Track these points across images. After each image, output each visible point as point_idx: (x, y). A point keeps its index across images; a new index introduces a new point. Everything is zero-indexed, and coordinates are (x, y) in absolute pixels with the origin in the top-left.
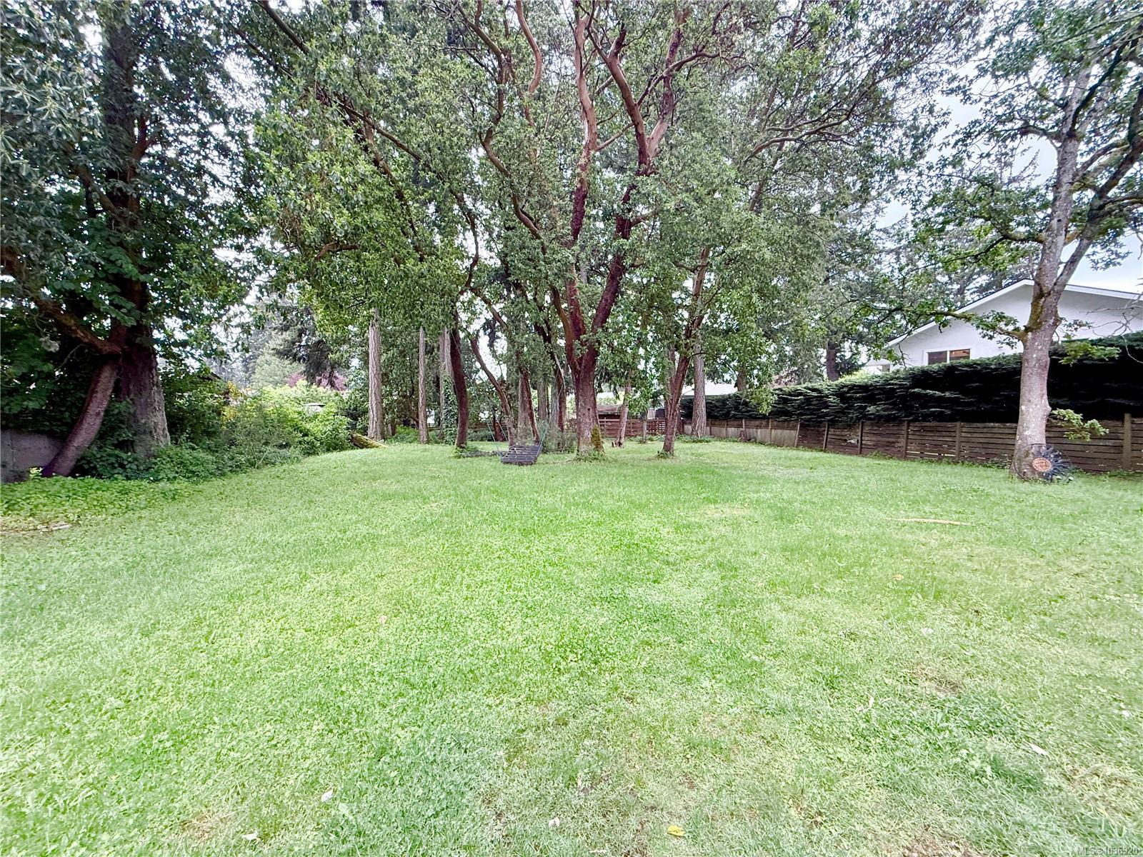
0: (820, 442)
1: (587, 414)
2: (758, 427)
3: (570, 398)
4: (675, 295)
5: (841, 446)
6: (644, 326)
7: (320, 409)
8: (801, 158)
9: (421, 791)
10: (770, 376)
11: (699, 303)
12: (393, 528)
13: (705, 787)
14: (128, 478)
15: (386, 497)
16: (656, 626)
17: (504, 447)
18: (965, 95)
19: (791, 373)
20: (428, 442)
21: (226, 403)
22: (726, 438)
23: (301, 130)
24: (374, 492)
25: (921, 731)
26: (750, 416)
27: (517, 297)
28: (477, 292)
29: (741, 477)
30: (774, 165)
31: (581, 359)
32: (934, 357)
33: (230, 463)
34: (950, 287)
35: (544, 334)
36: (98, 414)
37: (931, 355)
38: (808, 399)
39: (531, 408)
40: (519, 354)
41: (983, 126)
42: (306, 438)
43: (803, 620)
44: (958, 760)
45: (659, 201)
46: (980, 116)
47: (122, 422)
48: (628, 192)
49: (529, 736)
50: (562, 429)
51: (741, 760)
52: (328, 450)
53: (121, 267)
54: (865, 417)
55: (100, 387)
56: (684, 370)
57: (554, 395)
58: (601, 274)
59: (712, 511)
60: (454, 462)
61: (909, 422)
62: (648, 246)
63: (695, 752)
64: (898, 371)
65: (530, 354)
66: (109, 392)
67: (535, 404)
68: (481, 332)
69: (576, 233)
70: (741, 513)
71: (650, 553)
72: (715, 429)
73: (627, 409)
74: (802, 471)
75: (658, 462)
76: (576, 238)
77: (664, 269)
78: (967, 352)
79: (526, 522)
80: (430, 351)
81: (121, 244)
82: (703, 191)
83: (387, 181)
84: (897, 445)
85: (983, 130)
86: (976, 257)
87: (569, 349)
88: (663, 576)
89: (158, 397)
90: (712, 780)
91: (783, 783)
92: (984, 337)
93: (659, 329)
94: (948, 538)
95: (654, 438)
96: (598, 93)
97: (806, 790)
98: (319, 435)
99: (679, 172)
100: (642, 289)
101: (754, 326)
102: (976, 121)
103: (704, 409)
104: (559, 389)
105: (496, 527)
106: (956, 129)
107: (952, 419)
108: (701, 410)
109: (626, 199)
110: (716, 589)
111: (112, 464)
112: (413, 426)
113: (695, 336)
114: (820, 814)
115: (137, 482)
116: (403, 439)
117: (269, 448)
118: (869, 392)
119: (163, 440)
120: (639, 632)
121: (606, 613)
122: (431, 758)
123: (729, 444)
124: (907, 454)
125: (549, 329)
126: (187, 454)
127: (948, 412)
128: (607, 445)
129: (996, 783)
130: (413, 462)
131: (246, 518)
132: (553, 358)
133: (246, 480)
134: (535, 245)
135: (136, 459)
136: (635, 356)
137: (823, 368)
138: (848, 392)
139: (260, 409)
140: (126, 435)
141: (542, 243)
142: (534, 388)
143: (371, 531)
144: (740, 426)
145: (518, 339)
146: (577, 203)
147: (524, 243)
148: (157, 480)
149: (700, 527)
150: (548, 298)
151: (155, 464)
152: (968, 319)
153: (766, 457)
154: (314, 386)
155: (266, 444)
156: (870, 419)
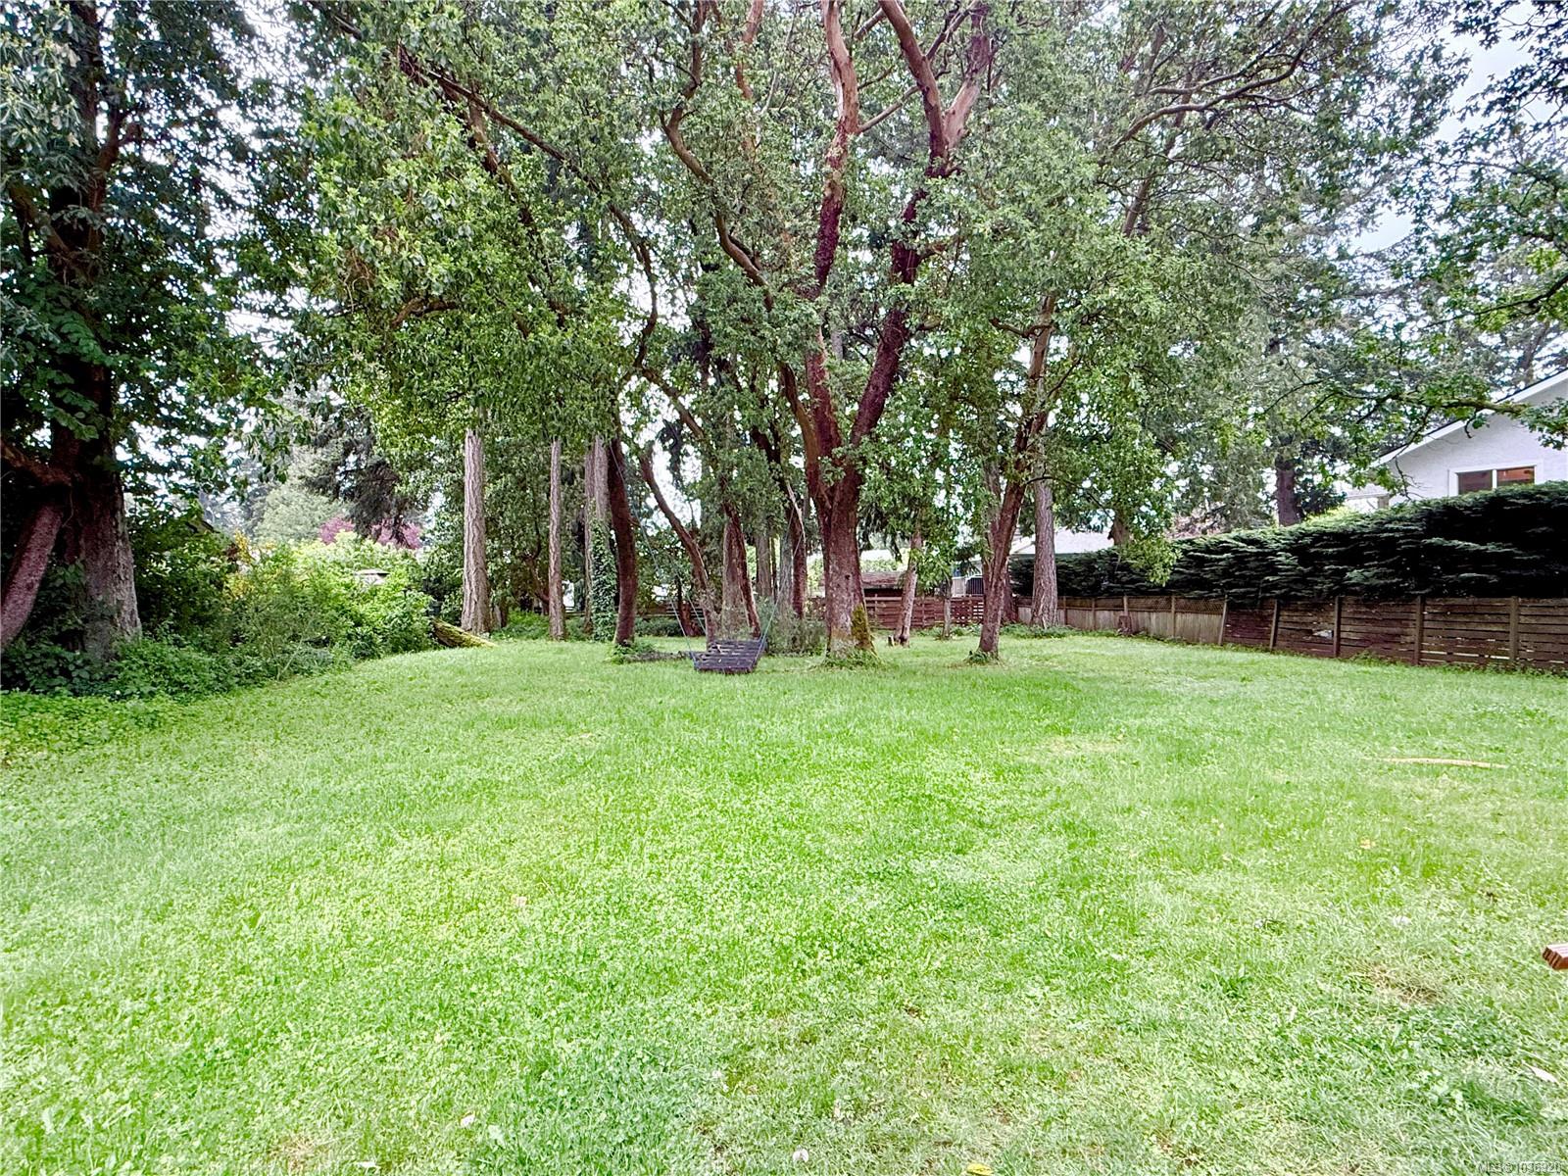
0: (1264, 637)
1: (843, 585)
2: (1151, 609)
3: (814, 560)
4: (998, 376)
5: (1304, 643)
6: (943, 432)
7: (381, 581)
8: (1214, 139)
9: (604, 1115)
10: (1167, 516)
11: (1040, 389)
12: (520, 771)
13: (1025, 1120)
14: (76, 694)
15: (503, 724)
16: (958, 914)
17: (699, 646)
18: (1488, 33)
19: (1213, 513)
20: (565, 637)
21: (233, 569)
22: (1094, 629)
23: (376, 125)
24: (483, 716)
25: (1366, 1050)
26: (1137, 590)
27: (721, 383)
28: (652, 376)
29: (1116, 694)
30: (1166, 152)
31: (833, 489)
32: (1467, 481)
33: (237, 670)
34: (1504, 354)
35: (768, 447)
36: (29, 587)
37: (1462, 477)
38: (1241, 559)
39: (745, 576)
40: (724, 481)
41: (1537, 77)
42: (359, 630)
43: (1197, 905)
44: (1415, 1086)
45: (964, 219)
46: (1530, 60)
47: (67, 600)
48: (912, 204)
49: (761, 1054)
50: (800, 613)
51: (1082, 1088)
52: (395, 651)
53: (77, 344)
54: (1344, 589)
55: (36, 541)
56: (1015, 508)
57: (785, 553)
58: (867, 340)
59: (1059, 746)
60: (613, 669)
61: (1424, 598)
62: (947, 293)
63: (1012, 1077)
64: (1401, 506)
65: (744, 482)
66: (48, 551)
67: (752, 567)
68: (658, 447)
69: (823, 273)
70: (1112, 749)
71: (951, 810)
72: (1074, 614)
73: (915, 578)
74: (1228, 684)
75: (968, 669)
76: (823, 282)
77: (977, 332)
78: (1529, 471)
79: (743, 762)
80: (568, 479)
81: (77, 306)
82: (1040, 201)
83: (506, 194)
84: (1403, 640)
85: (1538, 83)
86: (1531, 304)
87: (813, 473)
88: (972, 843)
89: (125, 559)
90: (1037, 1112)
91: (1144, 1116)
92: (1546, 444)
93: (968, 435)
94: (1466, 787)
95: (964, 630)
96: (860, 37)
97: (1178, 1123)
98: (380, 624)
99: (998, 170)
100: (938, 366)
101: (1139, 429)
102: (1523, 70)
103: (1053, 578)
104: (795, 543)
105: (693, 771)
106: (1488, 82)
107: (1502, 591)
108: (1048, 581)
109: (910, 215)
110: (1059, 862)
111: (50, 670)
112: (538, 610)
113: (1034, 449)
114: (1196, 1150)
115: (92, 700)
116: (520, 633)
117: (299, 647)
118: (1351, 545)
119: (131, 631)
120: (931, 922)
121: (876, 895)
122: (616, 1076)
123: (1099, 641)
124: (1421, 655)
125: (777, 438)
126: (170, 653)
127: (1494, 579)
128: (879, 642)
129: (1469, 1114)
130: (542, 670)
131: (276, 758)
132: (783, 488)
133: (265, 699)
134: (755, 295)
135: (87, 662)
136: (928, 483)
137: (1272, 504)
138: (1312, 545)
139: (286, 577)
140: (74, 621)
141: (766, 293)
142: (751, 543)
143: (485, 775)
144: (1120, 607)
145: (722, 455)
146: (823, 223)
147: (736, 292)
148: (123, 697)
149: (1038, 770)
150: (773, 384)
151: (119, 669)
152: (1514, 412)
153: (1163, 661)
154: (368, 542)
155: (295, 638)
156: (1355, 593)
